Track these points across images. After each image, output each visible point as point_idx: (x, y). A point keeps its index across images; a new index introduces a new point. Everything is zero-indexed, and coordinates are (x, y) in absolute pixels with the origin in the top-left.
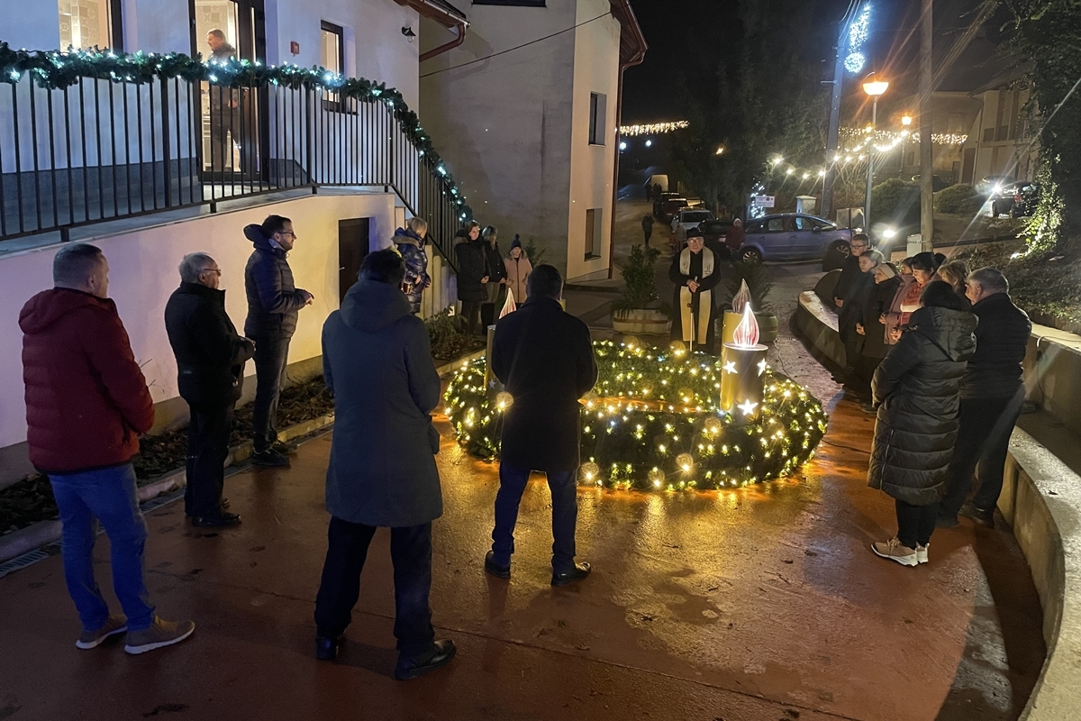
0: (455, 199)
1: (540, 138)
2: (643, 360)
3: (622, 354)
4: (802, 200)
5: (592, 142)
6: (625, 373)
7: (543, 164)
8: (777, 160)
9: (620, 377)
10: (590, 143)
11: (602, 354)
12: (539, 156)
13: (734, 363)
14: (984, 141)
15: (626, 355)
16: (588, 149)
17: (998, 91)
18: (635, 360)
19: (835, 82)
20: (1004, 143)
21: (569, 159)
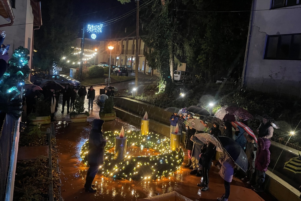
4: (72, 70)
8: (64, 58)
19: (82, 39)
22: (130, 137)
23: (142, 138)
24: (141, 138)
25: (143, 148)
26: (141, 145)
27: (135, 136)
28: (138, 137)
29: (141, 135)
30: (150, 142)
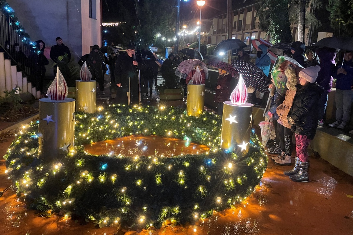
0: (18, 29)
1: (65, 12)
2: (143, 113)
3: (131, 111)
4: (168, 49)
5: (91, 17)
6: (134, 122)
7: (68, 23)
8: (158, 35)
9: (131, 124)
10: (90, 17)
11: (119, 112)
12: (66, 21)
13: (235, 117)
14: (214, 34)
15: (133, 112)
16: (89, 19)
17: (217, 19)
18: (139, 114)
19: (178, 6)
20: (219, 35)
21: (81, 23)
22: (163, 119)
23: (185, 121)
24: (183, 121)
25: (190, 143)
26: (184, 135)
27: (173, 118)
28: (178, 118)
29: (185, 116)
30: (200, 131)
